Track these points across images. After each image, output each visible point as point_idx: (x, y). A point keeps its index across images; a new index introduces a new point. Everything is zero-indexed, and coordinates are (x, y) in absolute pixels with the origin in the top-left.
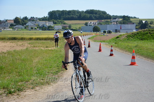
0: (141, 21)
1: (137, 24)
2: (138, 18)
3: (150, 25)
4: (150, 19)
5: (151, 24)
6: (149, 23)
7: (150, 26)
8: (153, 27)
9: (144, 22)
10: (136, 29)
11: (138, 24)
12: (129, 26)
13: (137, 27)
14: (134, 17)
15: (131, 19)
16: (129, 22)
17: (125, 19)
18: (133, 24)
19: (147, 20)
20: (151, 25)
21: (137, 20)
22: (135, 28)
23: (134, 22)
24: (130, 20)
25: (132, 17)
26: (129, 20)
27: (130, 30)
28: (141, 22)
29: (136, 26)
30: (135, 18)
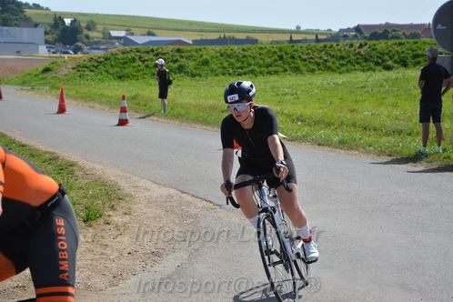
0: (58, 19)
1: (48, 28)
2: (47, 9)
3: (86, 32)
4: (84, 15)
5: (89, 28)
6: (83, 25)
7: (87, 37)
8: (96, 40)
9: (68, 21)
10: (47, 42)
11: (52, 27)
12: (24, 33)
13: (50, 37)
14: (34, 4)
15: (28, 12)
16: (21, 18)
17: (9, 9)
18: (36, 25)
19: (78, 18)
20: (92, 34)
21: (46, 15)
22: (43, 41)
23: (39, 21)
24: (23, 12)
25: (27, 5)
26: (21, 15)
27: (32, 46)
28: (60, 22)
29: (46, 33)
30: (37, 6)
